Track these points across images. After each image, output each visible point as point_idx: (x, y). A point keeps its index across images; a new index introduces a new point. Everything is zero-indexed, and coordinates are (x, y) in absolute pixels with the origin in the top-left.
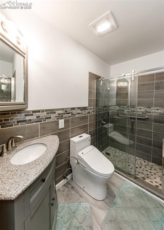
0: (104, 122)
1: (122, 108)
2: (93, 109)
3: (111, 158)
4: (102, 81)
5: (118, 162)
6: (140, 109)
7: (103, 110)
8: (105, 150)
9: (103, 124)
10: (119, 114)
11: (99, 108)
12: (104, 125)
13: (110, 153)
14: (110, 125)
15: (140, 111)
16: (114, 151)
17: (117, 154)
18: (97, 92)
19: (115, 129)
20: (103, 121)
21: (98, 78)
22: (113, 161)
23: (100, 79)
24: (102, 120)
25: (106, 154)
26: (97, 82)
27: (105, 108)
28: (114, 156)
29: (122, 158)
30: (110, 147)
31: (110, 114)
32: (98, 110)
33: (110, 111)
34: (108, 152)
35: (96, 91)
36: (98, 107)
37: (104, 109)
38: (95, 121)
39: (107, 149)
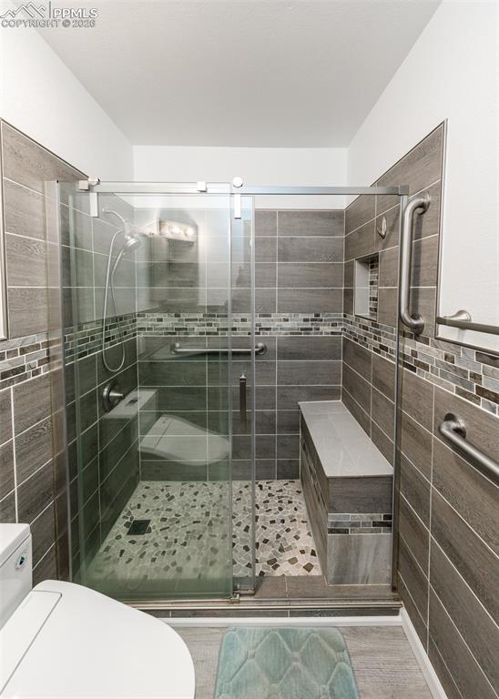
0: (112, 394)
1: (187, 320)
2: (48, 344)
3: (156, 545)
4: (93, 196)
5: (185, 544)
6: (243, 320)
7: (107, 340)
8: (124, 513)
9: (110, 404)
10: (178, 345)
11: (84, 335)
12: (112, 407)
13: (146, 517)
14: (144, 396)
15: (243, 329)
16: (162, 496)
17: (175, 505)
18: (66, 252)
19: (164, 405)
20: (109, 392)
21: (68, 176)
22: (164, 552)
23: (83, 185)
24: (104, 386)
25: (129, 533)
26: (64, 199)
27: (115, 326)
28: (164, 525)
29: (197, 513)
30: (146, 483)
31: (140, 349)
32: (80, 342)
33: (140, 336)
34: (138, 515)
35: (58, 244)
36: (80, 328)
37: (114, 332)
38: (62, 409)
39: (133, 502)
